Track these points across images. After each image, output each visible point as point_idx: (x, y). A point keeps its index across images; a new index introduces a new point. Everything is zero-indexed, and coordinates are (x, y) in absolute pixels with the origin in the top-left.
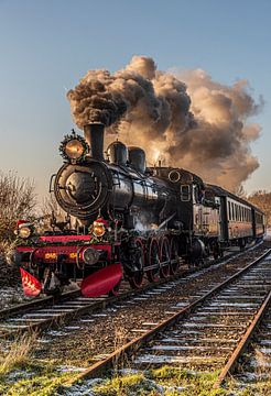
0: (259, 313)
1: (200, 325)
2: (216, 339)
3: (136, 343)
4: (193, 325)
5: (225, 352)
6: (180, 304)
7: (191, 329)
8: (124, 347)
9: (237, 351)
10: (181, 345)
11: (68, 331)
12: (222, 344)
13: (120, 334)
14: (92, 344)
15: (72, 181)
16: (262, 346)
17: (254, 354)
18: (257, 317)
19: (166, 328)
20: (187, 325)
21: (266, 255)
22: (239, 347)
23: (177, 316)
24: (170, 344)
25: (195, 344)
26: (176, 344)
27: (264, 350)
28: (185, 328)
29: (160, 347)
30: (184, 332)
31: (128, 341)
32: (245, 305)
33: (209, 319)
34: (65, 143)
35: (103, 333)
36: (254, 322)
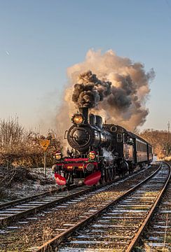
0: (148, 218)
1: (105, 226)
2: (116, 236)
3: (58, 238)
4: (100, 226)
5: (123, 245)
6: (91, 211)
7: (99, 228)
8: (50, 241)
9: (132, 244)
10: (91, 240)
11: (10, 230)
12: (121, 239)
13: (47, 232)
14: (26, 239)
15: (76, 134)
16: (149, 241)
17: (144, 247)
18: (146, 220)
19: (80, 228)
20: (95, 226)
21: (153, 176)
22: (133, 242)
23: (89, 219)
24: (83, 239)
25: (102, 240)
26: (87, 239)
27: (151, 244)
28: (94, 228)
29: (76, 242)
30: (93, 231)
31: (53, 237)
32: (138, 211)
33: (111, 222)
34: (74, 117)
35: (34, 231)
36: (144, 224)
